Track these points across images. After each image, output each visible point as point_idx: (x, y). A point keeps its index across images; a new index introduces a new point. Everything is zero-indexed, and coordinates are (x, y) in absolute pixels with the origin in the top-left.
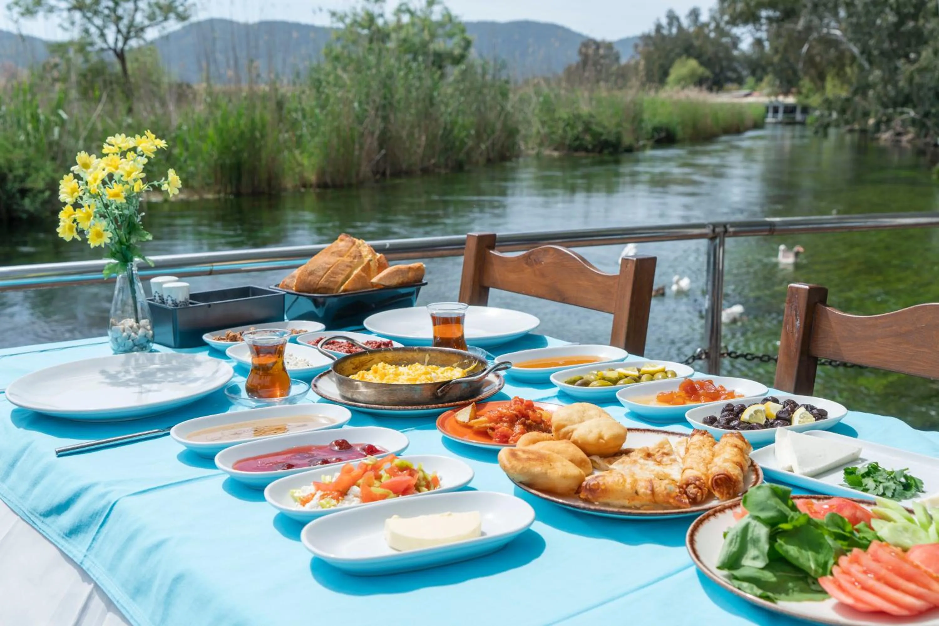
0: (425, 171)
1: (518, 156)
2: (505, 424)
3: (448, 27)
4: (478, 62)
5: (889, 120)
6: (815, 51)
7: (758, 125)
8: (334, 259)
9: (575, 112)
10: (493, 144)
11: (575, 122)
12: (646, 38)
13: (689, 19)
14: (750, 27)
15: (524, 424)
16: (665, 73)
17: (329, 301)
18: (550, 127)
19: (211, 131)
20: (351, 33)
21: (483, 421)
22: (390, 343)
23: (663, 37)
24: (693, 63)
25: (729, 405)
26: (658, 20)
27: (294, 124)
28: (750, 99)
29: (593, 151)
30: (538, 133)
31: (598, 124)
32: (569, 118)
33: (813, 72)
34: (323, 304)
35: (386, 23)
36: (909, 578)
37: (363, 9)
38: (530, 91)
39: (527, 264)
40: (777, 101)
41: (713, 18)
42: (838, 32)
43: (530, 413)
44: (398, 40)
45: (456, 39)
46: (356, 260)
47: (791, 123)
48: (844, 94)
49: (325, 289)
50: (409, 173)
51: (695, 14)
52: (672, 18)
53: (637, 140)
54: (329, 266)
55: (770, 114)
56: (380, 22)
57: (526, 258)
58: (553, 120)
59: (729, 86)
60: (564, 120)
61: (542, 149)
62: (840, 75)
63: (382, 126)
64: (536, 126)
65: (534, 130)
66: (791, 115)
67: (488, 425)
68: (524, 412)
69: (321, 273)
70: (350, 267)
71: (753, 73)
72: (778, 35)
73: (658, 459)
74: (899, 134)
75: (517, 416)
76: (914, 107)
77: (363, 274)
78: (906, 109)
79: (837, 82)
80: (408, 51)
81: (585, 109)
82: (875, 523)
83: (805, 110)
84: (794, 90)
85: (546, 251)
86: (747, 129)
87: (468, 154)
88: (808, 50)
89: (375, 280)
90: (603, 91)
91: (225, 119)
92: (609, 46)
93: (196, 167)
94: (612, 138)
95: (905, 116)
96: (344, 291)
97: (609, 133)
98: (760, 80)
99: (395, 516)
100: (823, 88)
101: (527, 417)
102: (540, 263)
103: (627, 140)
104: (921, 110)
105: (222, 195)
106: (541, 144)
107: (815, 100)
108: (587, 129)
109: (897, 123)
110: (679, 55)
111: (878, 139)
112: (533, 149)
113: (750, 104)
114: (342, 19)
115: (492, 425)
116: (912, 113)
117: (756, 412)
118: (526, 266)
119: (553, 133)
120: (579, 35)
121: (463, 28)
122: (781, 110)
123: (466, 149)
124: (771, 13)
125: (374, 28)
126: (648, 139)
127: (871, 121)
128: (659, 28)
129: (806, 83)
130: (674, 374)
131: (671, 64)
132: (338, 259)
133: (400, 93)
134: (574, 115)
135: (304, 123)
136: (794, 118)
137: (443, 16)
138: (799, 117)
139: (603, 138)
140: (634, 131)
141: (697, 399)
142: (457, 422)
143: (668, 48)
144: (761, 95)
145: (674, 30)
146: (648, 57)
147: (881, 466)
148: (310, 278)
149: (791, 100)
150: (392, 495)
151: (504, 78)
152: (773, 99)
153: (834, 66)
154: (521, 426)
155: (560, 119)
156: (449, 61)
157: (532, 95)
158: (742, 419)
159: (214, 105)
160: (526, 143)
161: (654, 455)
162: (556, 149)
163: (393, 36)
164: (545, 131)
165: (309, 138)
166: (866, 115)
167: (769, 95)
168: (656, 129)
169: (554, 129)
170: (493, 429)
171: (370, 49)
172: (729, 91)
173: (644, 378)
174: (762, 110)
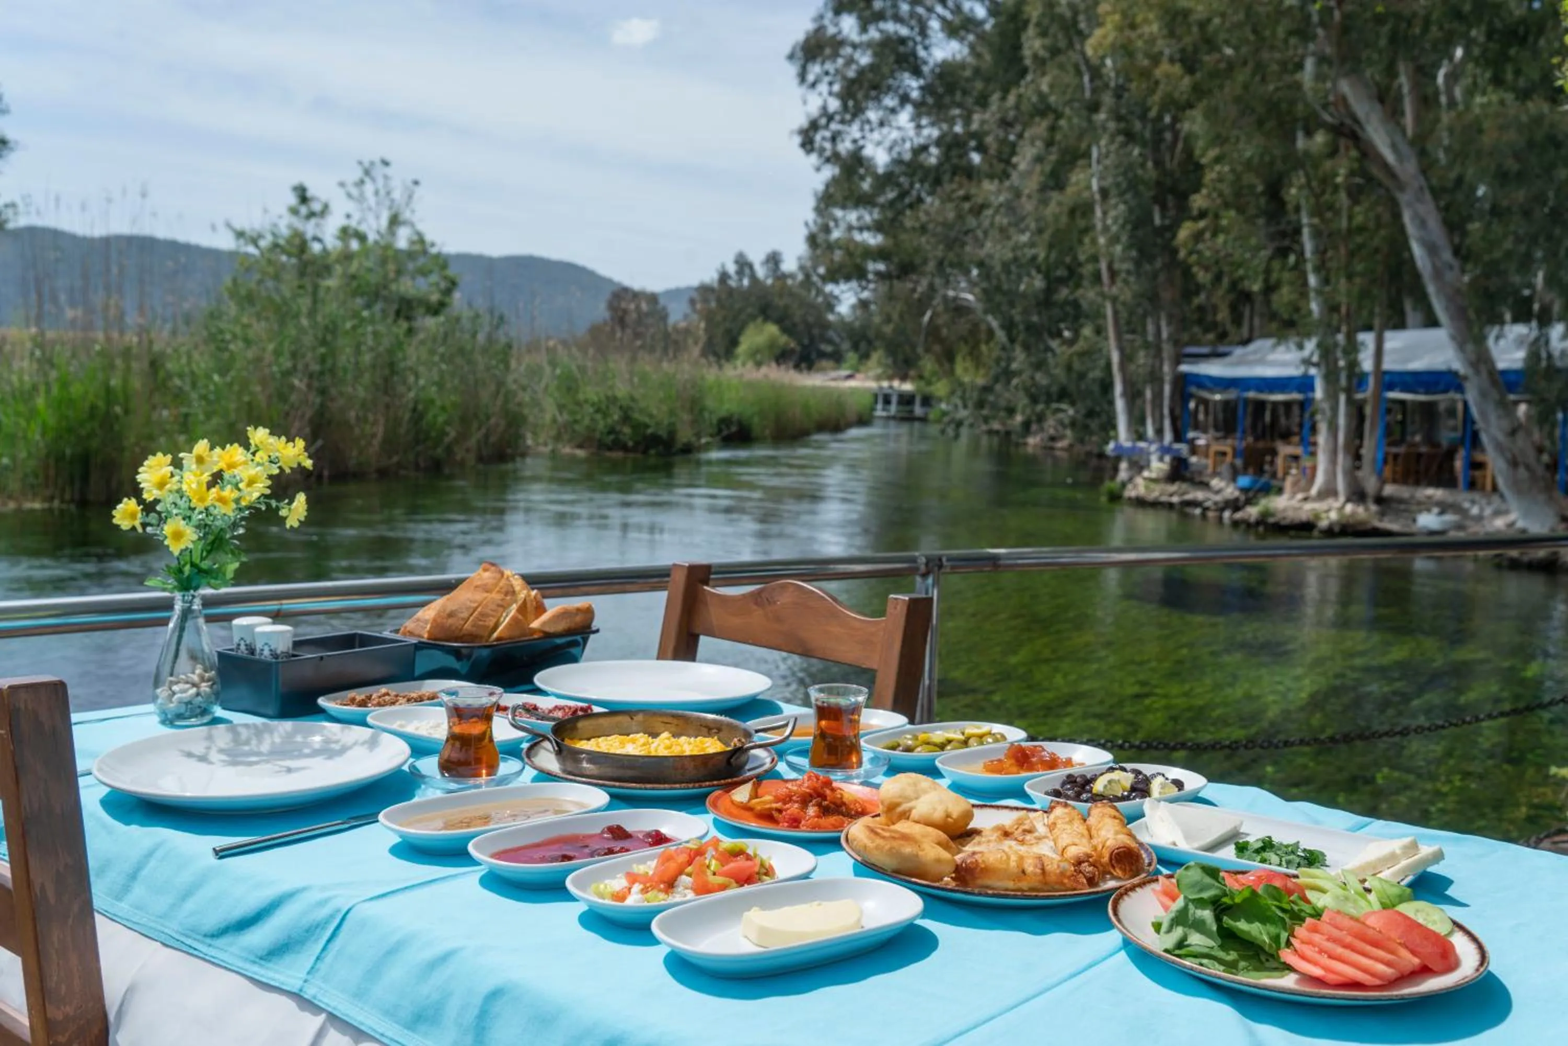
0: (383, 473)
1: (523, 455)
2: (796, 805)
3: (421, 261)
4: (466, 314)
5: (1041, 418)
6: (940, 321)
7: (863, 421)
8: (479, 596)
9: (610, 393)
10: (487, 436)
11: (608, 407)
12: (704, 290)
13: (765, 267)
14: (854, 284)
15: (819, 805)
16: (734, 342)
17: (476, 654)
18: (572, 413)
19: (40, 402)
20: (269, 262)
21: (767, 800)
22: (589, 708)
23: (731, 292)
24: (772, 329)
25: (1069, 776)
26: (723, 266)
27: (179, 396)
28: (852, 383)
29: (634, 449)
30: (554, 421)
31: (641, 411)
32: (600, 401)
33: (937, 348)
34: (469, 657)
35: (325, 250)
36: (1376, 944)
37: (290, 227)
38: (542, 359)
39: (756, 603)
40: (891, 387)
41: (802, 268)
42: (970, 297)
43: (828, 792)
44: (344, 275)
45: (434, 278)
46: (508, 598)
47: (909, 418)
48: (980, 381)
49: (472, 637)
50: (358, 475)
51: (774, 259)
52: (743, 264)
53: (698, 436)
54: (475, 605)
55: (880, 406)
56: (316, 247)
57: (755, 596)
58: (578, 404)
59: (824, 363)
60: (593, 405)
61: (560, 446)
62: (975, 356)
63: (318, 400)
64: (550, 410)
65: (548, 417)
66: (908, 408)
67: (774, 805)
68: (820, 790)
69: (465, 615)
70: (501, 606)
71: (855, 347)
72: (891, 297)
73: (1021, 838)
74: (1053, 439)
75: (811, 795)
76: (1073, 403)
77: (520, 617)
78: (1064, 406)
79: (969, 364)
80: (356, 293)
81: (622, 390)
82: (1310, 895)
83: (927, 401)
84: (912, 373)
85: (784, 587)
86: (849, 425)
87: (449, 450)
88: (931, 318)
89: (535, 624)
90: (646, 363)
91: (65, 385)
92: (653, 298)
93: (14, 458)
94: (663, 433)
95: (1061, 415)
96: (498, 639)
97: (658, 424)
98: (865, 357)
99: (755, 908)
100: (952, 372)
101: (824, 797)
102: (775, 603)
103: (685, 435)
104: (1082, 408)
105: (56, 503)
106: (558, 438)
107: (940, 388)
108: (626, 418)
109: (1050, 424)
110: (753, 318)
111: (1025, 444)
112: (546, 444)
113: (854, 390)
114: (254, 241)
115: (779, 805)
116: (1071, 412)
117: (1110, 782)
118: (755, 607)
119: (576, 421)
120: (609, 281)
121: (442, 262)
122: (894, 400)
123: (447, 440)
124: (881, 267)
125: (305, 257)
126: (712, 436)
127: (1019, 418)
128: (724, 277)
129: (928, 364)
130: (1004, 738)
131: (741, 329)
132: (485, 595)
133: (345, 357)
134: (607, 398)
135: (194, 396)
136: (912, 412)
137: (412, 243)
138: (918, 410)
139: (649, 431)
140: (694, 422)
141: (1031, 768)
142: (732, 802)
143: (737, 306)
144: (867, 378)
145: (746, 282)
146: (709, 317)
147: (1276, 839)
148: (450, 621)
149: (908, 387)
150: (735, 885)
151: (503, 340)
152: (885, 384)
153: (966, 342)
154: (816, 808)
155: (586, 401)
156: (421, 310)
157: (545, 364)
158: (1094, 791)
159: (47, 362)
160: (535, 434)
161: (1012, 833)
162: (580, 446)
163: (338, 269)
164: (564, 418)
165: (201, 417)
166: (1011, 411)
167: (878, 378)
168: (725, 421)
169: (578, 417)
170: (780, 811)
171: (301, 287)
172: (823, 370)
173: (971, 741)
174: (867, 400)
